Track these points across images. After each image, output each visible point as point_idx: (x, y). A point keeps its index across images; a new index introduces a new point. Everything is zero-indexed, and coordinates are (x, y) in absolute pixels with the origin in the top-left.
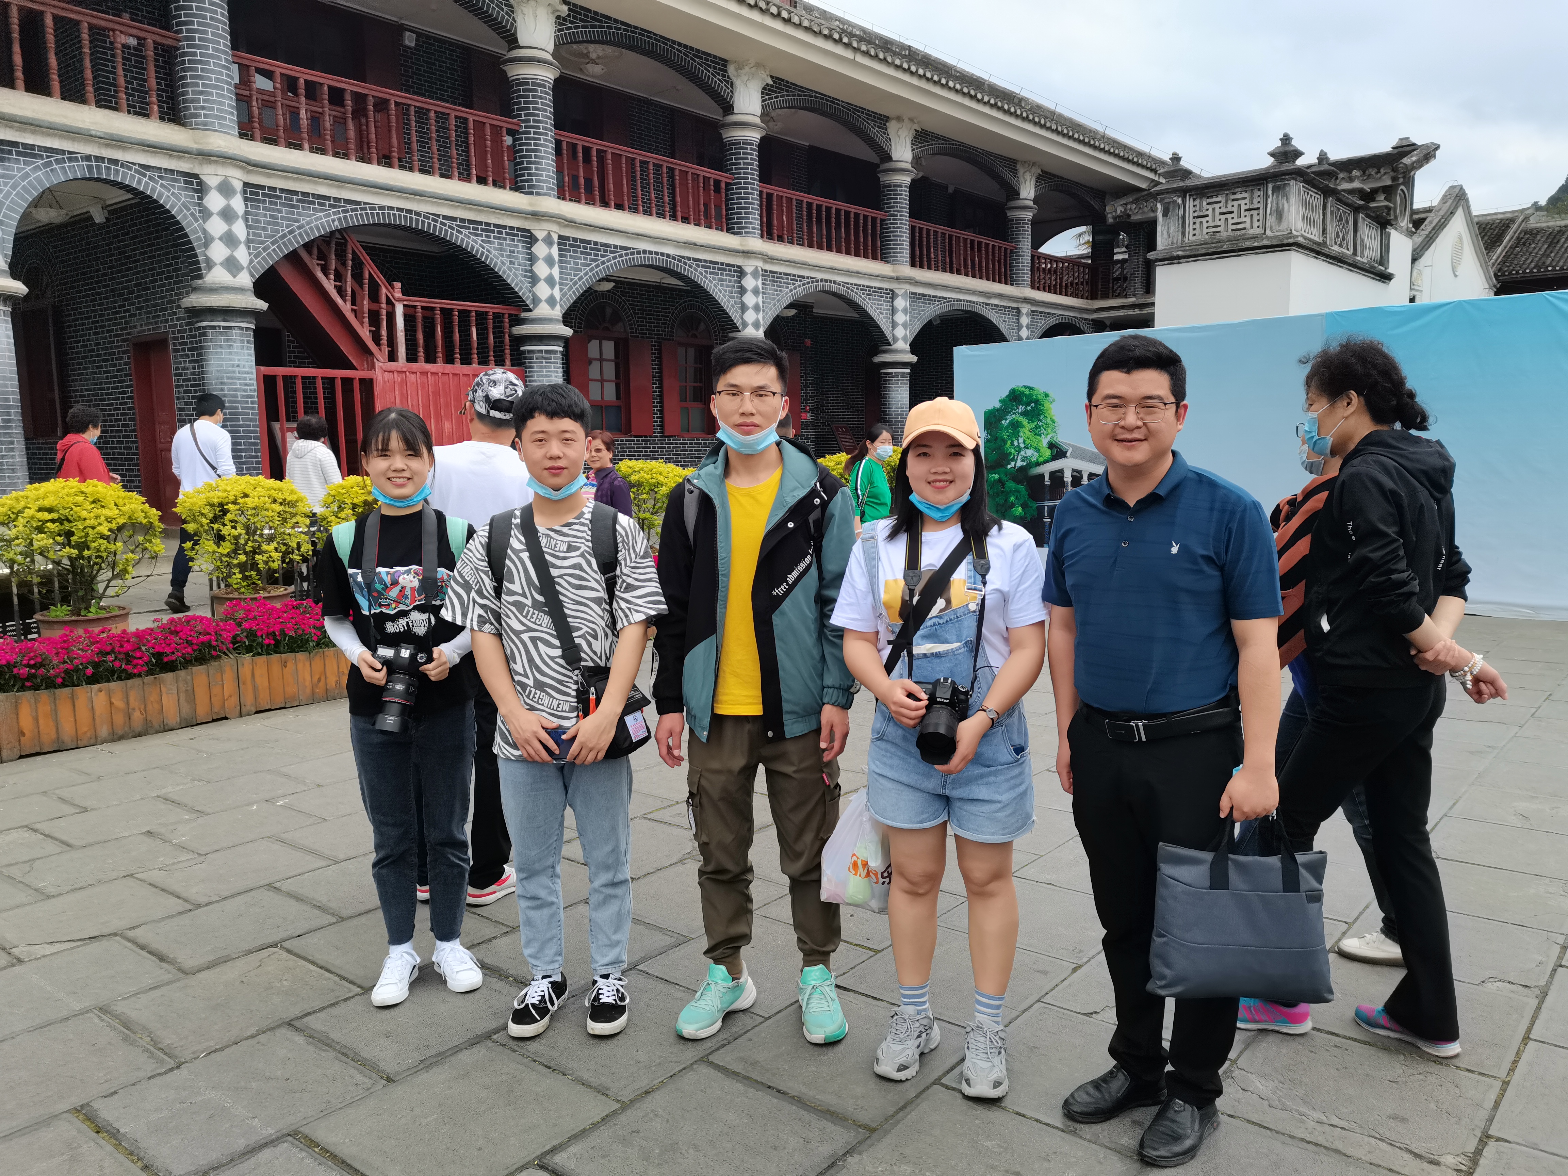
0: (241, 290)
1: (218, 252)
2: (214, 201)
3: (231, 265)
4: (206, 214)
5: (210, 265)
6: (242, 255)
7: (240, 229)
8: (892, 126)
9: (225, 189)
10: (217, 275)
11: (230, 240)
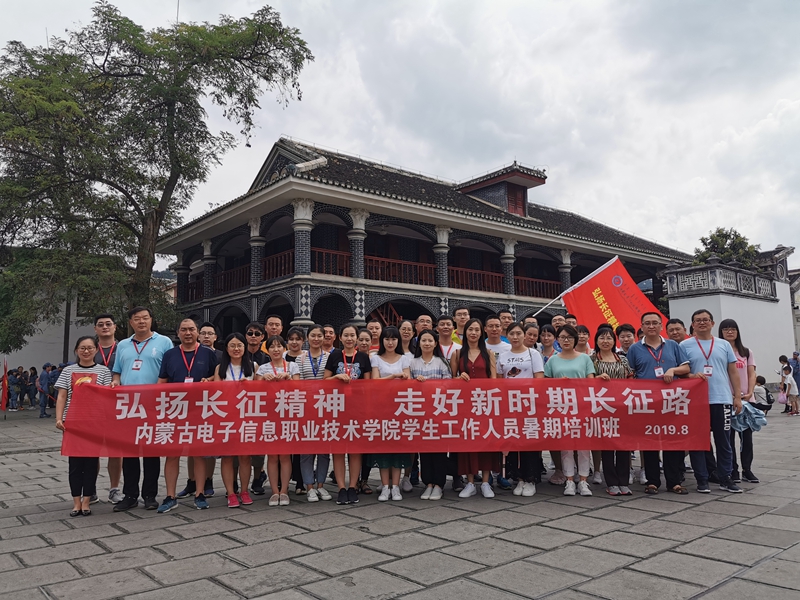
0: (362, 321)
1: (358, 310)
2: (358, 297)
3: (361, 314)
4: (356, 300)
5: (356, 314)
6: (363, 311)
7: (363, 304)
8: (563, 253)
9: (361, 293)
10: (358, 317)
11: (361, 307)
